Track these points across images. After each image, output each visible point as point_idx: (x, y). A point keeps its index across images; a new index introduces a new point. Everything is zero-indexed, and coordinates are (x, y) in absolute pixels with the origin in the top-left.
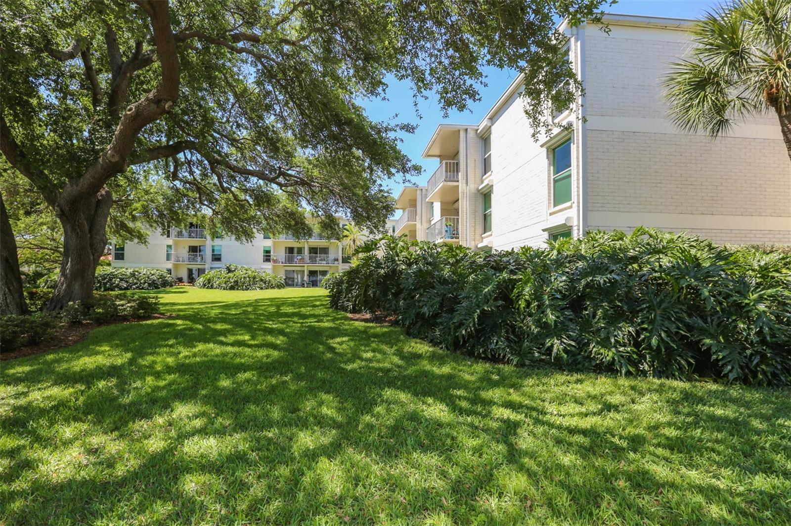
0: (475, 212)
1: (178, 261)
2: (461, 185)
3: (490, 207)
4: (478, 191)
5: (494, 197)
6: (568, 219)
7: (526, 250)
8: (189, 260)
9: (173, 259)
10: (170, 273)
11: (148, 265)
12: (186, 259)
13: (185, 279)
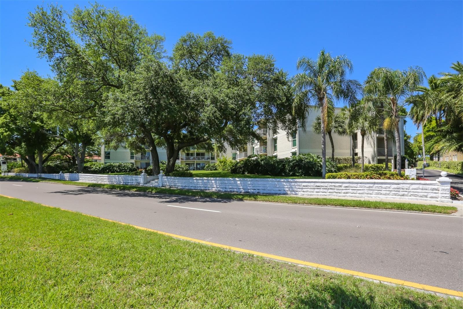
0: (272, 145)
1: (137, 159)
2: (268, 136)
3: (276, 143)
4: (273, 138)
5: (278, 141)
6: (296, 150)
7: (286, 158)
8: (142, 159)
9: (135, 159)
10: (133, 165)
11: (122, 161)
12: (140, 158)
13: (140, 167)
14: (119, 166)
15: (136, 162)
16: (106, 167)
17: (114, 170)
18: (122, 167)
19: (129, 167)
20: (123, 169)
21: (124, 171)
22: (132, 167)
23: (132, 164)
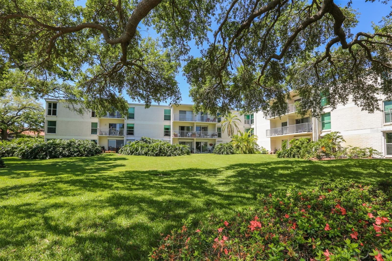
1: (102, 134)
8: (110, 133)
9: (98, 133)
10: (96, 143)
11: (77, 137)
12: (108, 133)
13: (106, 148)
14: (69, 145)
15: (100, 138)
16: (42, 147)
17: (56, 152)
18: (74, 148)
19: (88, 148)
20: (76, 150)
21: (78, 155)
22: (93, 147)
23: (93, 142)
